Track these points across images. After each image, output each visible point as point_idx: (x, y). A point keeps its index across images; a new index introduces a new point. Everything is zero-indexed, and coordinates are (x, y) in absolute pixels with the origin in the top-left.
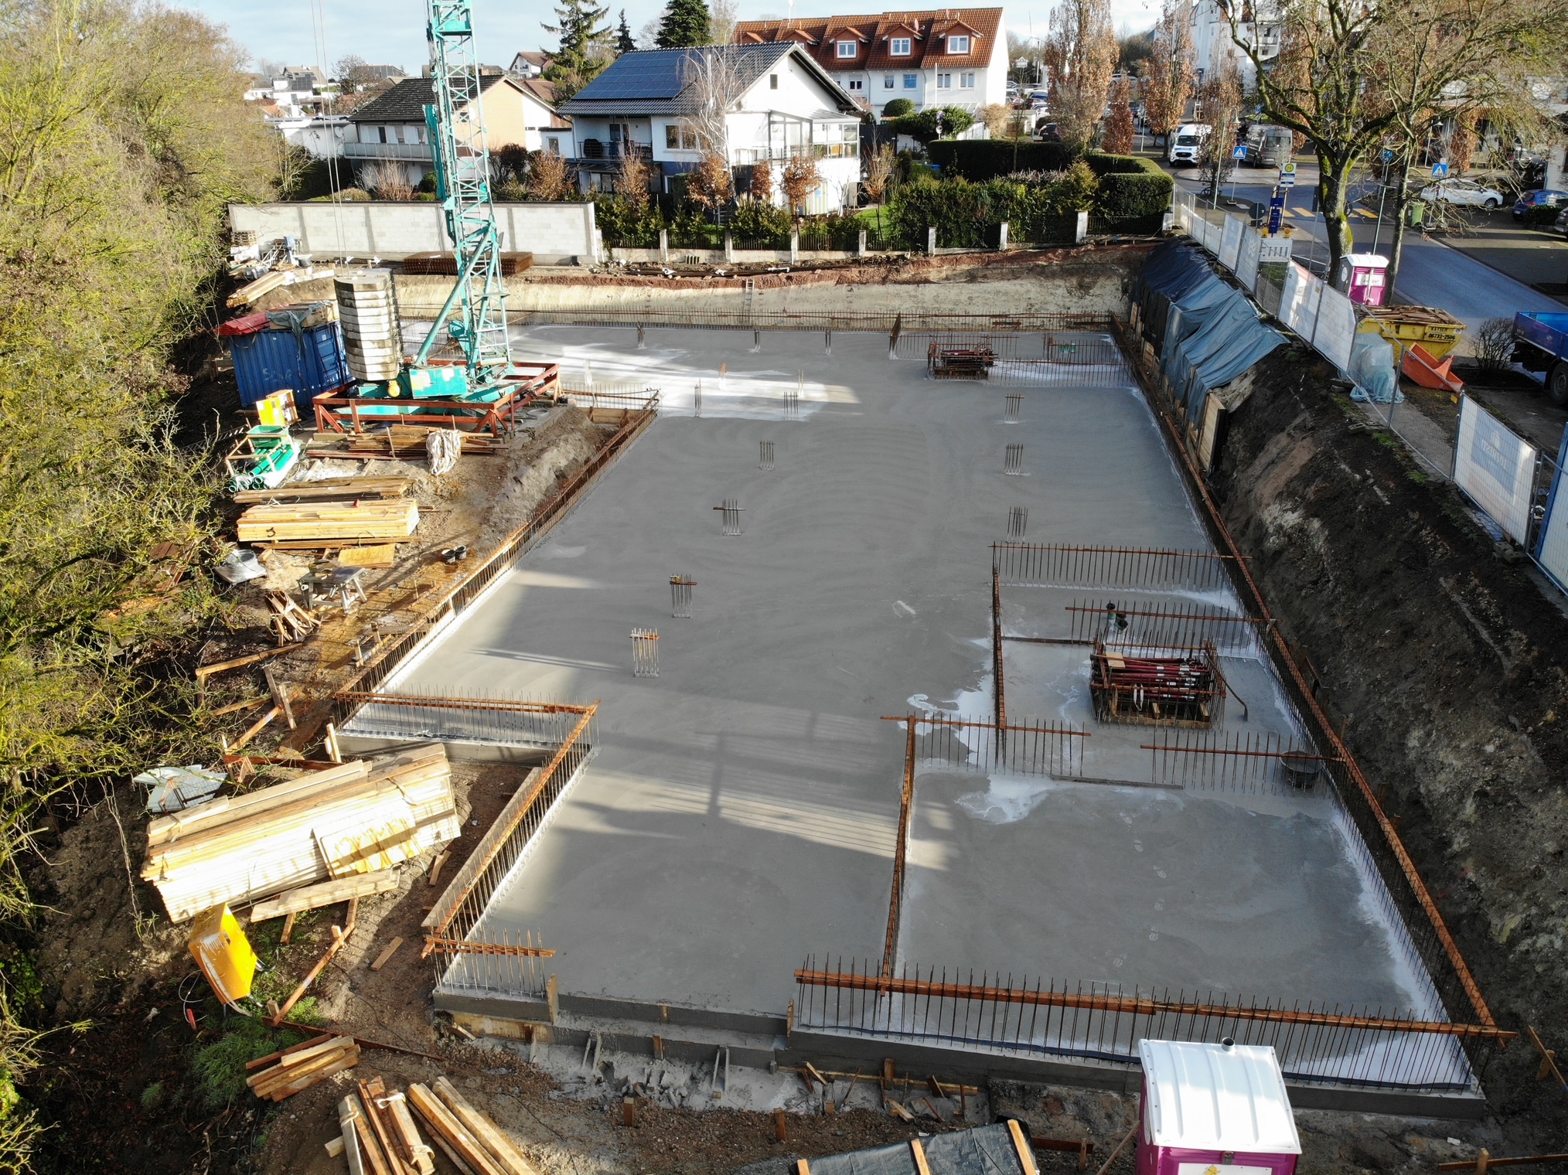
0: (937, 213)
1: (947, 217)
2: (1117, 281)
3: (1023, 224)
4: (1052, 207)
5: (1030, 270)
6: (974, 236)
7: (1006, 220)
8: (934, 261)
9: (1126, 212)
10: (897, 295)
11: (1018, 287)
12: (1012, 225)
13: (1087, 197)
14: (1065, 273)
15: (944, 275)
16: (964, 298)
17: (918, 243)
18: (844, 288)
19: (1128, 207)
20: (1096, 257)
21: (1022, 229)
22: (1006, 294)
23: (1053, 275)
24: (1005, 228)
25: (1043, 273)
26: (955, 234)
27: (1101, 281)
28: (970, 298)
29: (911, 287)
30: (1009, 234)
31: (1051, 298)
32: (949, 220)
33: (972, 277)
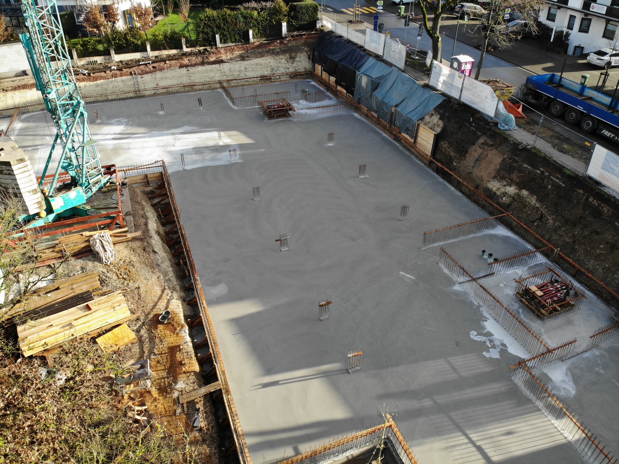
0: (219, 27)
1: (223, 29)
2: (305, 54)
3: (259, 30)
4: (271, 21)
5: (268, 52)
6: (237, 37)
7: (251, 28)
8: (222, 51)
9: (301, 21)
10: (212, 70)
11: (265, 61)
12: (254, 31)
13: (285, 15)
14: (283, 52)
15: (229, 57)
16: (243, 68)
17: (212, 42)
18: (184, 70)
19: (302, 18)
20: (294, 43)
21: (259, 32)
22: (261, 65)
23: (277, 54)
24: (251, 32)
25: (273, 53)
26: (229, 37)
27: (299, 55)
28: (245, 68)
29: (217, 66)
30: (253, 35)
31: (280, 65)
32: (225, 30)
33: (242, 58)
